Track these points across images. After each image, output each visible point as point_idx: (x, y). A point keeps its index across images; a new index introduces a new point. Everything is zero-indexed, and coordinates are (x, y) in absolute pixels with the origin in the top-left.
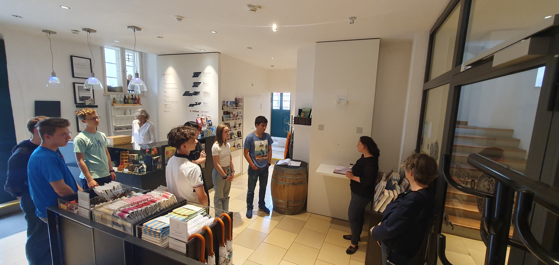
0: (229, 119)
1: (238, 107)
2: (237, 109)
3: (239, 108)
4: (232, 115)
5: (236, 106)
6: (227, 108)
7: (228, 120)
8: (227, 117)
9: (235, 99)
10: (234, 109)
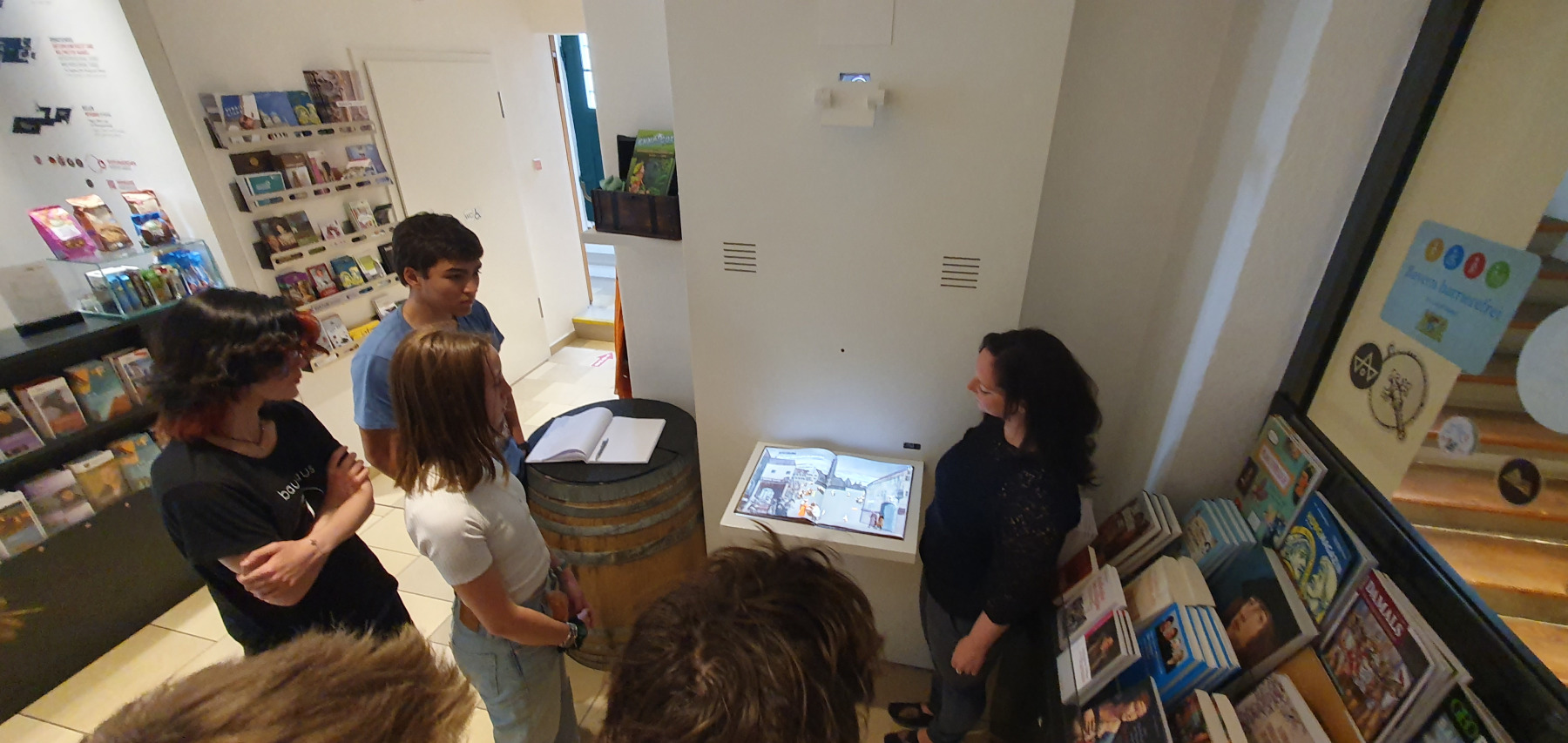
0: (285, 194)
1: (336, 120)
2: (331, 131)
3: (345, 125)
4: (302, 172)
5: (323, 119)
6: (246, 133)
7: (279, 200)
8: (268, 185)
9: (308, 80)
10: (307, 133)
